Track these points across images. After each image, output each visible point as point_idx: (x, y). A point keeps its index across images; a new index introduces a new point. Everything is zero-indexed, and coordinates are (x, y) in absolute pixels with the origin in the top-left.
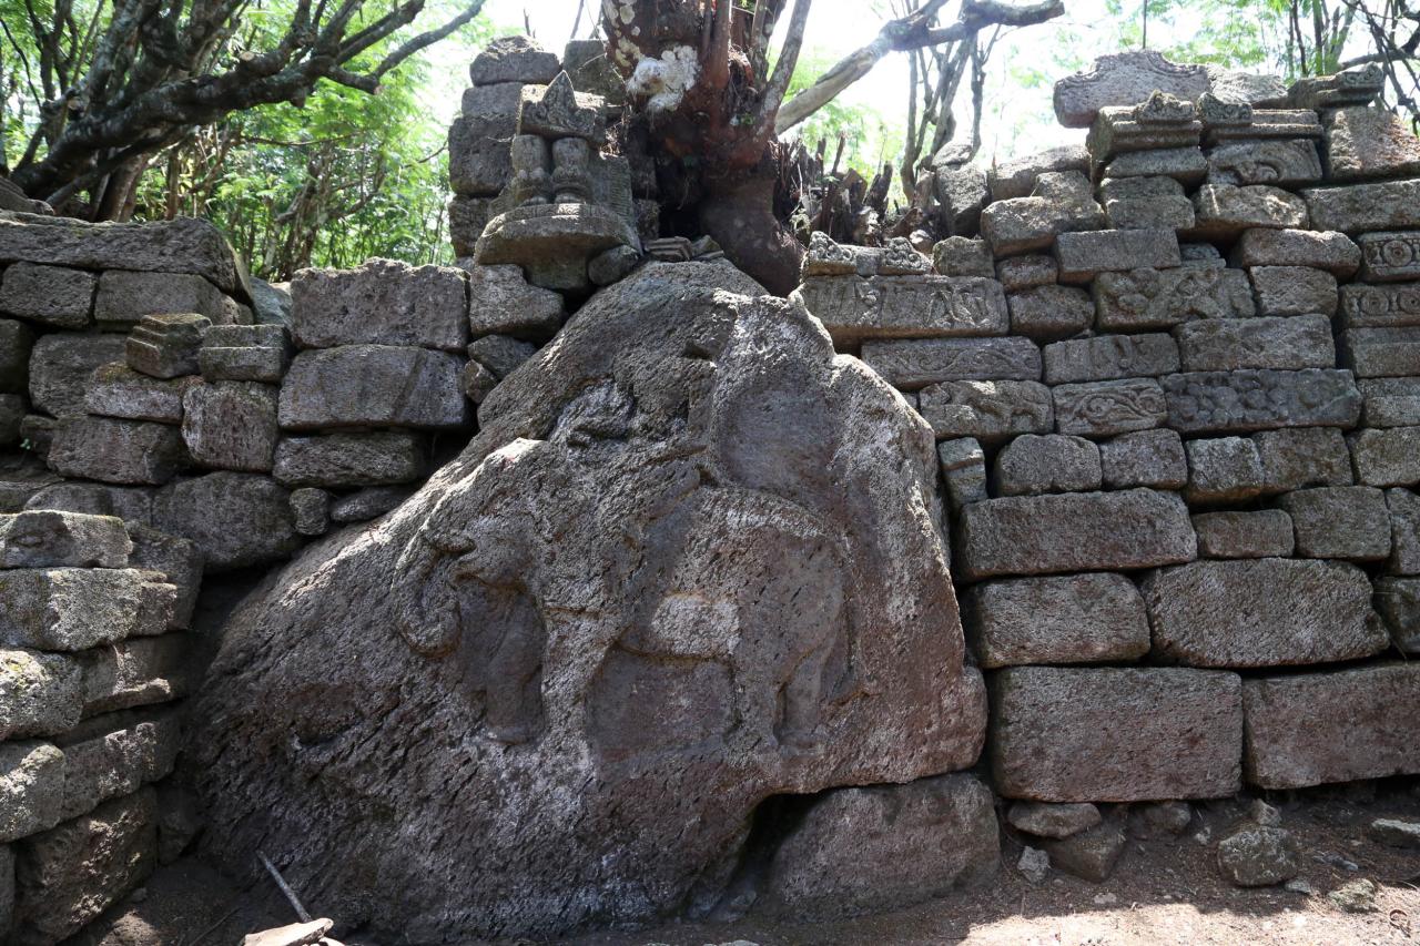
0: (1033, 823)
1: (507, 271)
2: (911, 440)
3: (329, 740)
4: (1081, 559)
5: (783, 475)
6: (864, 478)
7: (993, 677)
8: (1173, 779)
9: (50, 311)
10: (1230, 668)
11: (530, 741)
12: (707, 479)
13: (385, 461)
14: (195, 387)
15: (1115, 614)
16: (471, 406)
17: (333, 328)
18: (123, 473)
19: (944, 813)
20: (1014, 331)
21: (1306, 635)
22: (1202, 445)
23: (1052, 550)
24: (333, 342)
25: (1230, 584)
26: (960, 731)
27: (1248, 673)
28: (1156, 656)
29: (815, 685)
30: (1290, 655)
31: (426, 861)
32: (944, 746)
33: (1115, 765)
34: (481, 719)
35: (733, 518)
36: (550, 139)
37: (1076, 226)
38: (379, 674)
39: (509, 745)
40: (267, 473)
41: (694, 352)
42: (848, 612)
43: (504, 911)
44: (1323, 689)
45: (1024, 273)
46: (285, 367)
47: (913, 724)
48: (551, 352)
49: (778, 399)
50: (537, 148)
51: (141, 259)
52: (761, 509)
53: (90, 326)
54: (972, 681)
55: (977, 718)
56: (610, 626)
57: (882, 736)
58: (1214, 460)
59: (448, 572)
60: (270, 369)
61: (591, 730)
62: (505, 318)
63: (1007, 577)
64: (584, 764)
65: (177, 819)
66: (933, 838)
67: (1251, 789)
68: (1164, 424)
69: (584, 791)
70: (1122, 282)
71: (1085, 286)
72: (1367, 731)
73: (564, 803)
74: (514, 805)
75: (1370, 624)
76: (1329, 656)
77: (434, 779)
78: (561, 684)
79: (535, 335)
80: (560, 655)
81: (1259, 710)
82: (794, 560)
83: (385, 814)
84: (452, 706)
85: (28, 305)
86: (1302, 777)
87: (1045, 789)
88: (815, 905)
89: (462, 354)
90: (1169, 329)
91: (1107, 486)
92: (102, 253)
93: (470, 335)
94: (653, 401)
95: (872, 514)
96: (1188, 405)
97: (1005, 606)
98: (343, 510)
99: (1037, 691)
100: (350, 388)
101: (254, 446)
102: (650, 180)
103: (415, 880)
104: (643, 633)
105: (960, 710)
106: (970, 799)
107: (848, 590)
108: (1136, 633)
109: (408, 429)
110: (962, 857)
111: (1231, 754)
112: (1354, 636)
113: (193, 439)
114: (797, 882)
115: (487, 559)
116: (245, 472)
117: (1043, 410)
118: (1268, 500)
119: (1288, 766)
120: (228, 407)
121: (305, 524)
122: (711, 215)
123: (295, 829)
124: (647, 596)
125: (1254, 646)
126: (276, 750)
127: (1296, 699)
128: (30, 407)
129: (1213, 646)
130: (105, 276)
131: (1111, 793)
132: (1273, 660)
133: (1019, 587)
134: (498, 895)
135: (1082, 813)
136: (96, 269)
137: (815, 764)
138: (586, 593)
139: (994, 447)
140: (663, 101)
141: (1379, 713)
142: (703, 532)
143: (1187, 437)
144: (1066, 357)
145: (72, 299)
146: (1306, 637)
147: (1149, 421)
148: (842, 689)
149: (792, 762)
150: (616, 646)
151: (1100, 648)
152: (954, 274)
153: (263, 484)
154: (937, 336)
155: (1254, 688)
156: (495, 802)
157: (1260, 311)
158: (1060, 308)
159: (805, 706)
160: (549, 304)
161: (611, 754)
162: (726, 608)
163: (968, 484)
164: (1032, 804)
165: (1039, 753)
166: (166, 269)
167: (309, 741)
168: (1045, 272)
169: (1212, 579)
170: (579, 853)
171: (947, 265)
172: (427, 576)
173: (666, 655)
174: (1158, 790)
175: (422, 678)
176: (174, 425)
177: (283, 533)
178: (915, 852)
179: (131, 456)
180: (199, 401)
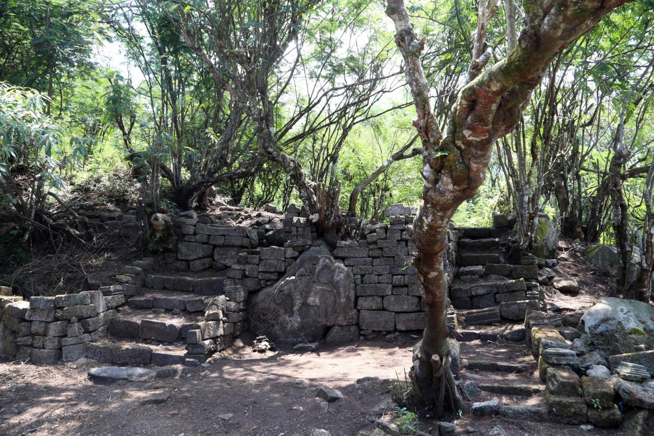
0: (362, 332)
1: (291, 248)
2: (348, 275)
3: (266, 316)
4: (373, 294)
5: (326, 281)
6: (338, 282)
7: (359, 311)
8: (383, 328)
9: (217, 243)
10: (393, 312)
11: (292, 316)
12: (315, 282)
13: (274, 277)
14: (247, 266)
15: (377, 303)
16: (286, 269)
17: (266, 257)
18: (237, 277)
19: (349, 330)
20: (369, 257)
21: (405, 307)
22: (395, 277)
23: (368, 293)
24: (266, 259)
25: (395, 299)
26: (352, 318)
27: (396, 313)
28: (384, 309)
29: (330, 310)
30: (403, 310)
31: (278, 332)
32: (350, 320)
33: (375, 325)
34: (286, 313)
35: (318, 287)
36: (297, 228)
37: (381, 239)
38: (273, 306)
39: (289, 317)
40: (257, 278)
41: (314, 264)
42: (335, 301)
43: (288, 340)
44: (407, 316)
45: (372, 247)
46: (260, 262)
47: (345, 317)
48: (298, 260)
49: (325, 271)
50: (295, 229)
51: (232, 234)
52: (322, 286)
53: (224, 246)
54: (355, 311)
55: (355, 317)
56: (302, 301)
57: (340, 318)
58: (397, 279)
59: (281, 294)
60: (257, 263)
61: (300, 315)
62: (290, 256)
63: (362, 296)
64: (299, 319)
65: (246, 325)
66: (347, 333)
67: (396, 330)
68: (390, 273)
69: (299, 323)
70: (387, 249)
71: (381, 249)
72: (413, 322)
73: (296, 325)
74: (290, 325)
75: (417, 306)
76: (409, 311)
77: (280, 321)
78: (296, 308)
79: (295, 258)
80: (295, 305)
81: (397, 319)
82: (327, 293)
83: (273, 326)
84: (282, 311)
85: (214, 243)
86: (403, 329)
87: (364, 328)
88: (331, 342)
89: (284, 261)
90: (394, 257)
91: (379, 283)
92: (225, 233)
93: (286, 258)
94: (308, 271)
95: (339, 287)
96: (393, 270)
97: (361, 301)
98: (268, 284)
99: (364, 313)
100: (268, 267)
101: (255, 274)
102: (314, 230)
103: (277, 335)
104: (306, 302)
105: (352, 315)
106: (353, 329)
107: (335, 297)
108: (380, 305)
109: (277, 272)
110: (351, 336)
111: (393, 324)
112: (414, 308)
113: (247, 273)
114: (329, 339)
115: (286, 292)
116: (254, 277)
117: (370, 270)
118: (406, 286)
119: (401, 327)
120: (252, 268)
121: (263, 285)
122: (325, 234)
123: (261, 328)
124: (306, 297)
125: (397, 308)
126: (259, 317)
127: (403, 317)
128: (214, 260)
129: (391, 308)
130: (226, 237)
131: (374, 329)
132: (400, 311)
133: (364, 298)
134: (287, 337)
135: (370, 331)
136: (224, 236)
137: (330, 322)
138: (298, 297)
139: (363, 276)
140: (314, 221)
141: (416, 320)
142: (314, 289)
143: (393, 275)
144: (376, 262)
145: (221, 241)
146: (405, 308)
147: (387, 273)
148: (335, 312)
149: (327, 321)
150: (303, 304)
151: (374, 308)
152: (360, 247)
153: (257, 280)
154: (356, 257)
155: (397, 315)
156: (287, 325)
157: (409, 255)
158: (377, 253)
159: (329, 313)
160: (297, 254)
161: (302, 318)
162: (317, 299)
163: (358, 282)
164: (363, 330)
165: (363, 322)
166: (236, 236)
167: (263, 315)
168: (375, 247)
169: (392, 298)
170: (299, 333)
171: (360, 246)
172: (279, 294)
173: (309, 305)
174: (381, 329)
175: (278, 307)
176: (244, 270)
177: (260, 287)
178: (344, 335)
179: (238, 275)
180: (248, 267)
